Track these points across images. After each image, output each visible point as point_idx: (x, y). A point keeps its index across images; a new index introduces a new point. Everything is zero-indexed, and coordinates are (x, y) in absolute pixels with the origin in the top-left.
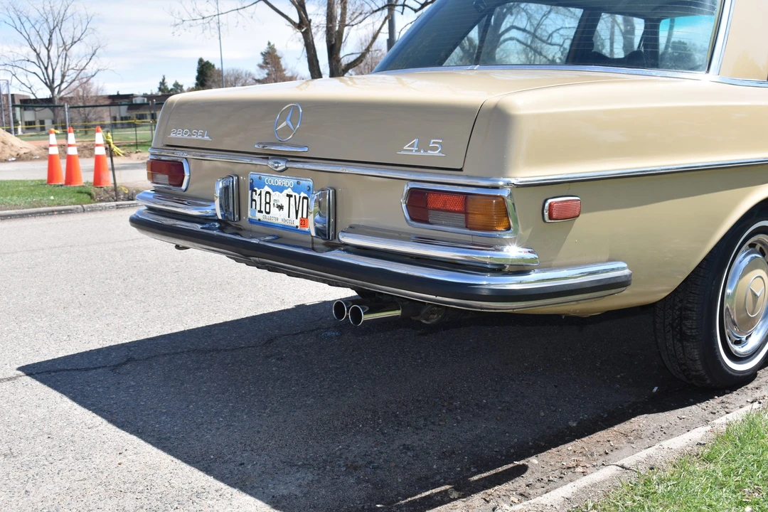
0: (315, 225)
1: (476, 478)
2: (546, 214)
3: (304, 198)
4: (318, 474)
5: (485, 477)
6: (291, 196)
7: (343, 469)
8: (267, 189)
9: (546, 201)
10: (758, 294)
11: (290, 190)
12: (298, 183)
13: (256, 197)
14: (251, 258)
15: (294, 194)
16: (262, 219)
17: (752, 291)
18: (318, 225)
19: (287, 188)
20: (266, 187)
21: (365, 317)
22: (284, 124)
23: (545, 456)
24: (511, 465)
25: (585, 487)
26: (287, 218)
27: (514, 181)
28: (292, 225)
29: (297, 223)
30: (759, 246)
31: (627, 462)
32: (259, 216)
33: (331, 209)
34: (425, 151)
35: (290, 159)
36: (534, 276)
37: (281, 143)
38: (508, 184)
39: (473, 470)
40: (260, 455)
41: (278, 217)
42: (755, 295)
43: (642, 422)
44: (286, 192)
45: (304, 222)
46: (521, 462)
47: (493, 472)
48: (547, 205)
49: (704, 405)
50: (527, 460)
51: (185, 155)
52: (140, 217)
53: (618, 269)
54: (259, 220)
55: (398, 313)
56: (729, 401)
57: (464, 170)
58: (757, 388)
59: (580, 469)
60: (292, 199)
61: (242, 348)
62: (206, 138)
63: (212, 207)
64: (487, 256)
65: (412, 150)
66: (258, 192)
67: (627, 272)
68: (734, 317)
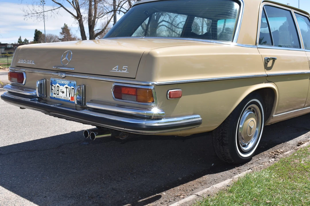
0: (77, 99)
1: (141, 201)
2: (168, 96)
3: (73, 89)
4: (77, 200)
5: (144, 201)
6: (67, 88)
7: (87, 198)
8: (58, 85)
9: (168, 91)
10: (252, 127)
11: (67, 85)
12: (70, 83)
13: (53, 88)
14: (51, 113)
15: (68, 87)
16: (55, 97)
17: (249, 126)
18: (78, 100)
19: (66, 85)
20: (57, 84)
21: (96, 137)
22: (65, 59)
23: (168, 191)
24: (155, 195)
25: (183, 203)
26: (66, 96)
27: (155, 83)
28: (68, 99)
29: (70, 99)
30: (252, 109)
31: (199, 193)
32: (54, 96)
33: (83, 93)
34: (121, 71)
35: (67, 73)
36: (163, 120)
37: (63, 66)
38: (153, 84)
39: (140, 197)
40: (53, 193)
41: (62, 96)
42: (250, 128)
43: (207, 177)
44: (65, 86)
45: (72, 98)
46: (159, 194)
47: (148, 198)
48: (168, 92)
49: (231, 170)
50: (161, 193)
51: (24, 70)
52: (5, 95)
53: (197, 118)
54: (54, 97)
55: (110, 135)
56: (241, 169)
57: (136, 78)
58: (252, 164)
59: (182, 197)
60: (68, 89)
61: (48, 149)
62: (33, 63)
63: (35, 92)
64: (145, 113)
65: (115, 70)
66: (54, 86)
67: (200, 119)
68: (243, 136)
